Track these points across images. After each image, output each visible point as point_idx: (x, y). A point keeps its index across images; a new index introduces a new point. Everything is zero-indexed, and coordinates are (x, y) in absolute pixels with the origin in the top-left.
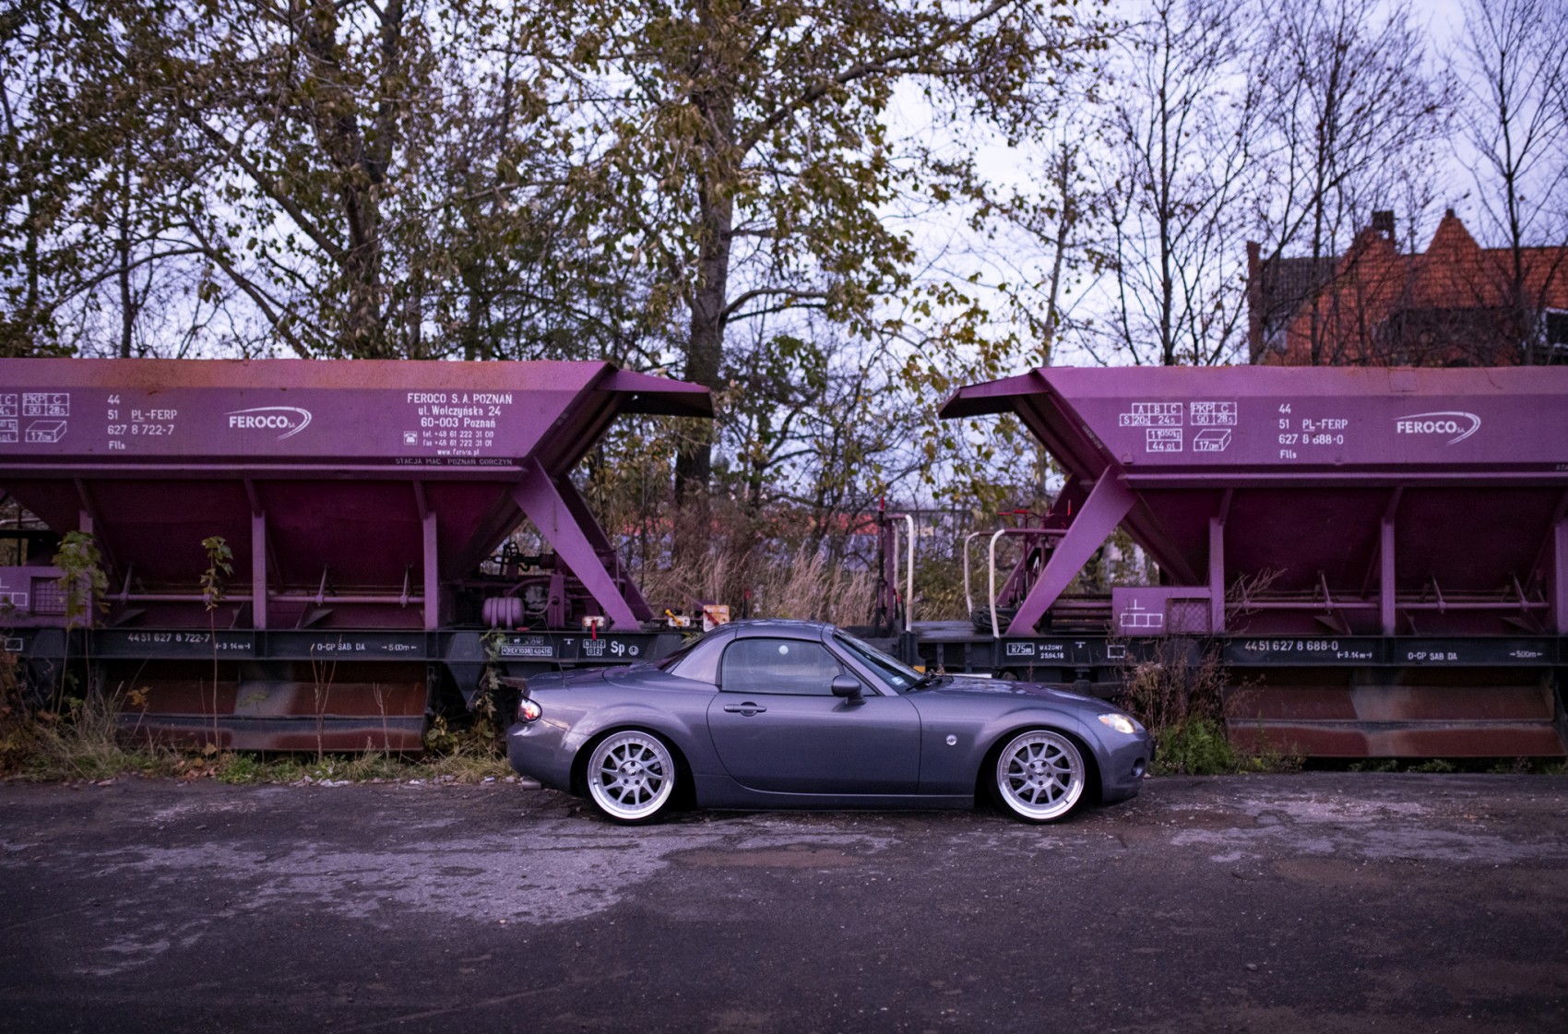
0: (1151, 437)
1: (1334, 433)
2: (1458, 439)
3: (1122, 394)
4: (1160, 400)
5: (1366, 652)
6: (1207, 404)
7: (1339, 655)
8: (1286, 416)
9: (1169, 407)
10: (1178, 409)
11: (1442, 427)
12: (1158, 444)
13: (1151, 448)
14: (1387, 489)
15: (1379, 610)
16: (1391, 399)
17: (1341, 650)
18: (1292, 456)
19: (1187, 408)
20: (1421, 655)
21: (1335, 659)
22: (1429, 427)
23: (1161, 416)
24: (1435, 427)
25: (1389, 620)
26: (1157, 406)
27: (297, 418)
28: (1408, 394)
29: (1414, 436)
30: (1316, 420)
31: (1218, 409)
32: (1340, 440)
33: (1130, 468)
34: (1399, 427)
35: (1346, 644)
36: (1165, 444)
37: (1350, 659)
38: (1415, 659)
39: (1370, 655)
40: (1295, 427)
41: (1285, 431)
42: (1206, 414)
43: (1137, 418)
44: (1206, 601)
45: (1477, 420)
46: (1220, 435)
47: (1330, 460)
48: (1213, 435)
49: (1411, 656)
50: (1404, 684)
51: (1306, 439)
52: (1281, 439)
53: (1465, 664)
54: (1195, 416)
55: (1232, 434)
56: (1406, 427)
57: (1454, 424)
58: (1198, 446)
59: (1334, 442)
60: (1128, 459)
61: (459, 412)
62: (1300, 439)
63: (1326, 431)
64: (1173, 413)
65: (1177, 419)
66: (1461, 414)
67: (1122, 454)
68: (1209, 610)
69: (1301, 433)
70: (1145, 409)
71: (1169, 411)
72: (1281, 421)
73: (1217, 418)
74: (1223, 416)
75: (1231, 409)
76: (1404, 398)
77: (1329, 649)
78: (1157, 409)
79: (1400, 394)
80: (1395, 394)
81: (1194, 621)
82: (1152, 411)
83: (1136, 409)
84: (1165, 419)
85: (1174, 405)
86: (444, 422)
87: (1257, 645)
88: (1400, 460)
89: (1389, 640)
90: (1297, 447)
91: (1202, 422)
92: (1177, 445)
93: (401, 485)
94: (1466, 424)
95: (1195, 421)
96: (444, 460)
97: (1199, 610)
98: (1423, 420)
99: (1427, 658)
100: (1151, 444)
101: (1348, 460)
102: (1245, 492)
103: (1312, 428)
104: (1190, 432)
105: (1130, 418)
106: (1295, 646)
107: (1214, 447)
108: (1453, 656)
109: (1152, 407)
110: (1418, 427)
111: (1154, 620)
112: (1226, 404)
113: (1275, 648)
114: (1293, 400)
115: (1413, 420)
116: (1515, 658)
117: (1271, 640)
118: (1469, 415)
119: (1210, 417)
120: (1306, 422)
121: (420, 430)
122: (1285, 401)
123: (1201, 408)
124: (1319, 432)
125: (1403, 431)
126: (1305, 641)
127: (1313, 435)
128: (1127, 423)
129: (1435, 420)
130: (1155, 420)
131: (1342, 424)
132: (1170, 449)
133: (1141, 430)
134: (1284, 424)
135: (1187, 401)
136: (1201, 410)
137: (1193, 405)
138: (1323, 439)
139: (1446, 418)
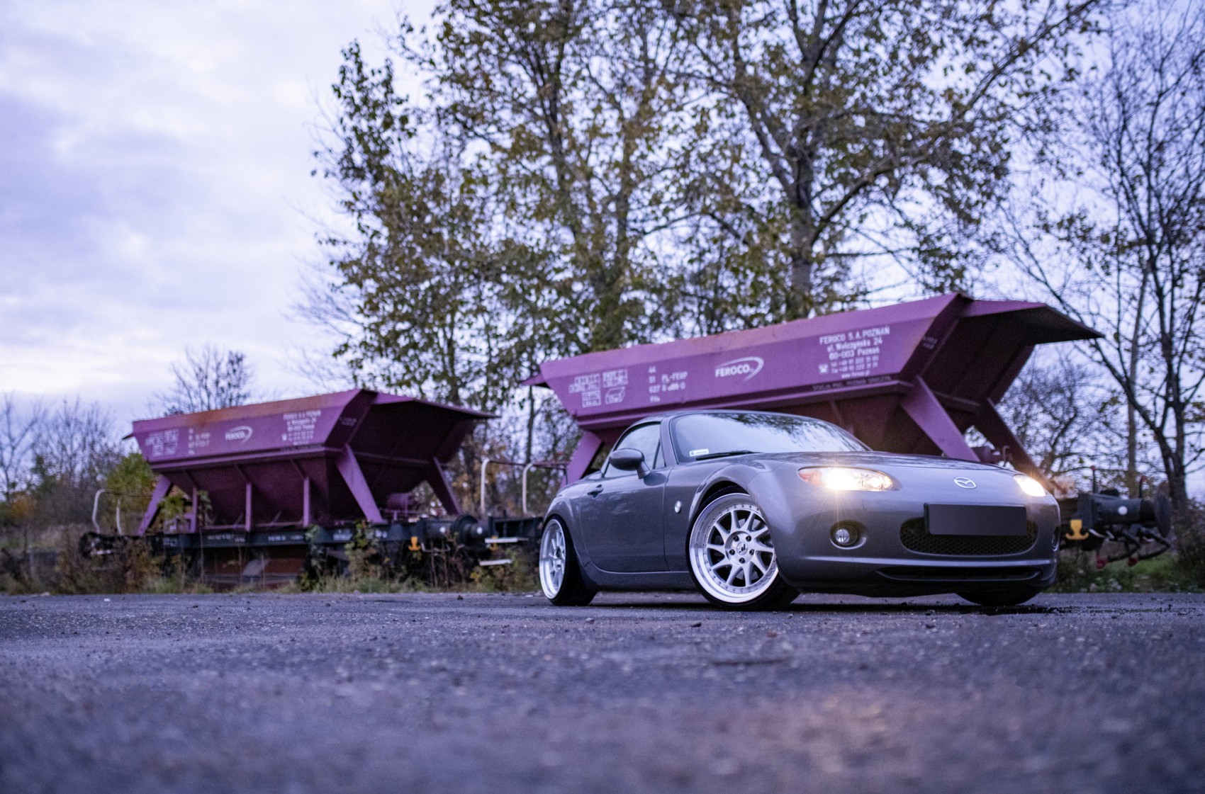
0: (585, 397)
1: (680, 382)
2: (750, 376)
3: (570, 373)
4: (588, 374)
6: (612, 372)
8: (653, 374)
9: (593, 378)
10: (597, 378)
11: (741, 369)
12: (589, 401)
13: (585, 404)
16: (712, 355)
18: (655, 400)
19: (601, 377)
22: (734, 370)
23: (589, 384)
24: (737, 370)
26: (587, 378)
27: (246, 432)
28: (722, 350)
30: (670, 374)
31: (617, 375)
32: (683, 386)
34: (717, 372)
36: (592, 401)
40: (659, 381)
41: (653, 384)
42: (612, 379)
43: (578, 386)
45: (760, 361)
46: (618, 391)
47: (677, 400)
48: (615, 392)
51: (664, 388)
52: (651, 390)
55: (626, 390)
56: (721, 372)
57: (748, 366)
58: (608, 400)
59: (680, 388)
60: (575, 413)
61: (302, 422)
62: (661, 388)
63: (675, 381)
64: (595, 381)
65: (597, 384)
66: (751, 359)
67: (571, 410)
69: (661, 384)
70: (582, 380)
71: (593, 380)
72: (650, 378)
73: (617, 381)
74: (620, 379)
75: (624, 374)
76: (720, 353)
78: (587, 380)
79: (718, 351)
80: (714, 351)
82: (585, 381)
83: (578, 380)
84: (592, 386)
85: (595, 376)
86: (297, 428)
88: (717, 394)
90: (660, 394)
91: (610, 384)
92: (598, 401)
93: (283, 462)
94: (754, 365)
95: (606, 383)
96: (297, 447)
98: (730, 366)
100: (585, 402)
101: (687, 399)
103: (667, 380)
104: (604, 391)
105: (575, 387)
107: (616, 400)
109: (585, 379)
110: (728, 371)
112: (621, 371)
114: (657, 364)
115: (725, 367)
118: (757, 359)
119: (614, 381)
120: (665, 377)
121: (287, 432)
122: (652, 364)
124: (672, 382)
125: (719, 375)
127: (668, 385)
128: (574, 389)
129: (737, 365)
130: (586, 386)
131: (684, 375)
132: (595, 404)
133: (579, 394)
134: (652, 379)
135: (601, 372)
136: (608, 376)
137: (605, 375)
138: (674, 387)
139: (743, 363)
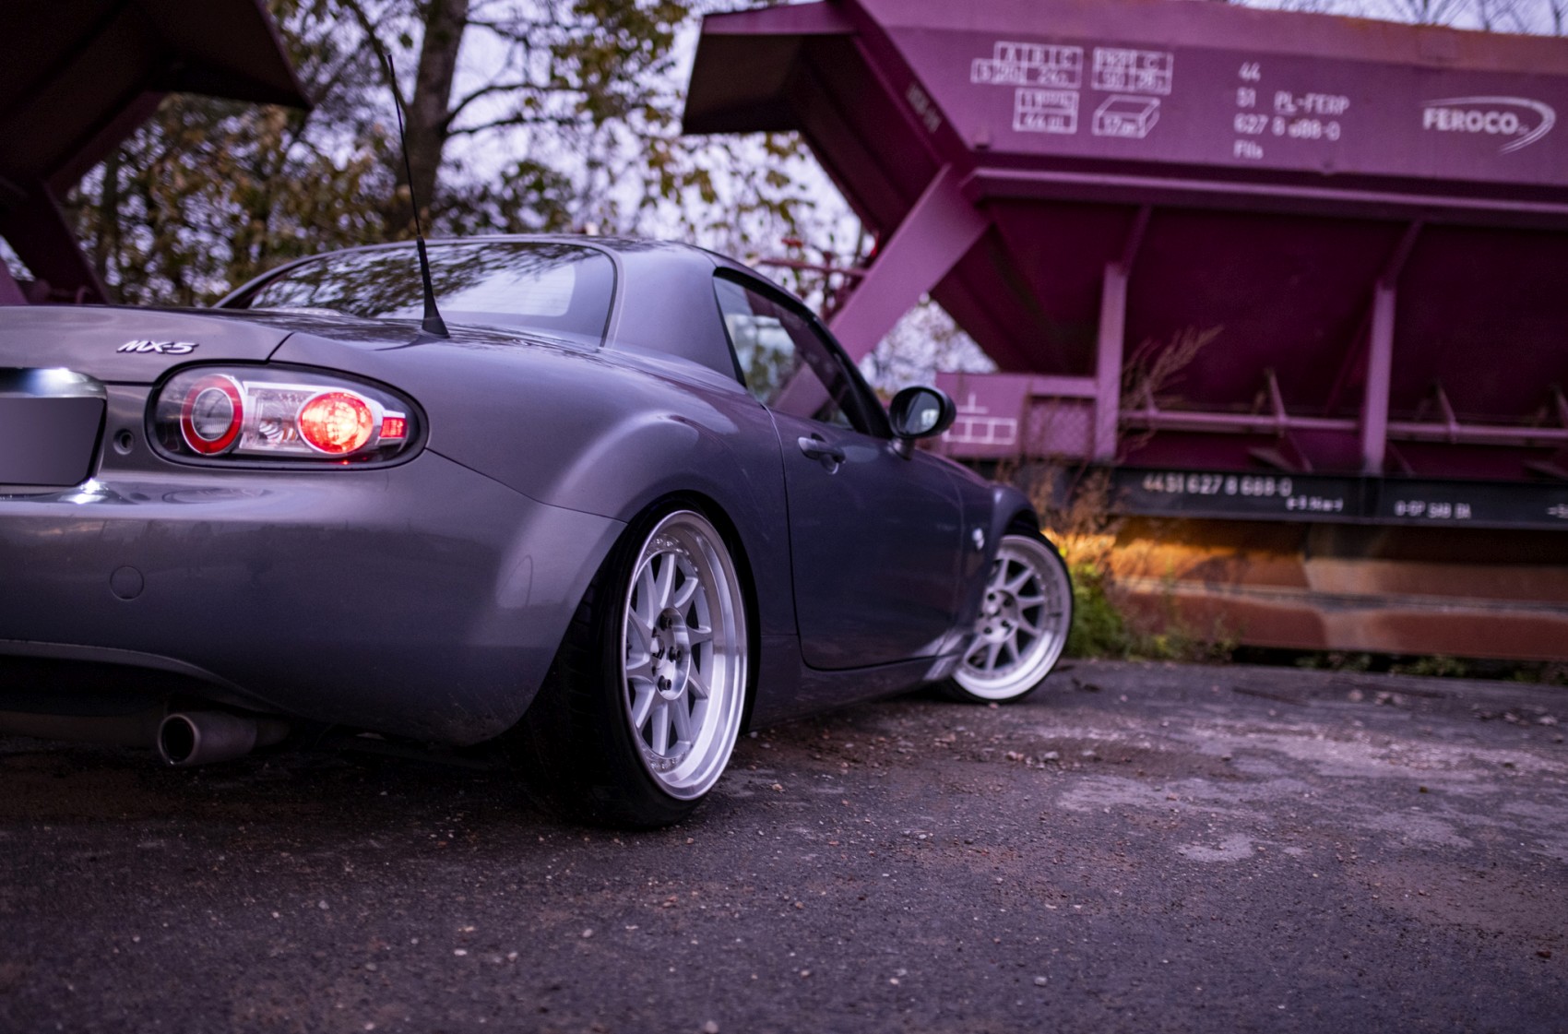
0: (1023, 103)
1: (1325, 119)
2: (1517, 145)
3: (981, 24)
4: (1044, 41)
5: (1332, 498)
6: (1122, 54)
7: (1291, 503)
8: (1249, 84)
9: (1058, 54)
10: (1073, 59)
11: (1494, 122)
12: (1036, 116)
13: (1022, 122)
14: (1397, 221)
15: (1357, 435)
16: (1419, 71)
17: (1296, 494)
18: (1250, 152)
19: (1088, 58)
20: (1416, 508)
21: (1284, 508)
22: (1474, 121)
23: (1044, 69)
24: (1484, 123)
25: (1374, 446)
26: (1038, 51)
28: (1446, 65)
29: (1453, 135)
30: (1298, 94)
31: (1140, 63)
32: (1334, 132)
33: (986, 156)
34: (1428, 118)
35: (1304, 485)
36: (1047, 118)
37: (1308, 511)
38: (1406, 514)
39: (1339, 505)
40: (1264, 106)
41: (1247, 111)
42: (1120, 70)
43: (1002, 69)
44: (1088, 402)
45: (1548, 115)
46: (1138, 108)
47: (1314, 164)
48: (1128, 108)
49: (1400, 508)
50: (1383, 555)
51: (1279, 127)
52: (1240, 124)
53: (1480, 523)
54: (1101, 74)
55: (1161, 109)
56: (1439, 118)
57: (1514, 119)
58: (1102, 126)
59: (1324, 136)
60: (982, 138)
62: (1269, 125)
63: (1312, 115)
64: (1066, 65)
65: (1071, 76)
66: (1524, 102)
67: (973, 132)
68: (1092, 419)
69: (1272, 115)
70: (1019, 54)
71: (1058, 61)
72: (1242, 93)
73: (1137, 78)
74: (1148, 77)
75: (1162, 65)
76: (1439, 71)
77: (1277, 494)
78: (1038, 55)
79: (1433, 64)
80: (1425, 63)
81: (1067, 434)
82: (1030, 58)
83: (1004, 53)
84: (1050, 74)
85: (1067, 51)
87: (1164, 482)
89: (1371, 481)
90: (1264, 138)
91: (1113, 84)
92: (1067, 121)
94: (1533, 120)
95: (1101, 78)
97: (1077, 417)
98: (1466, 109)
99: (1425, 513)
100: (1023, 116)
101: (1343, 166)
102: (1172, 212)
103: (1291, 109)
104: (1091, 99)
105: (991, 68)
106: (1223, 486)
107: (1128, 130)
108: (1464, 511)
109: (1031, 52)
110: (1459, 121)
111: (1001, 431)
112: (1153, 56)
113: (1192, 486)
114: (1267, 61)
115: (1451, 108)
116: (1555, 518)
117: (1187, 473)
118: (1539, 107)
119: (1127, 76)
120: (1283, 99)
122: (1251, 57)
123: (1111, 59)
124: (1301, 115)
125: (1434, 125)
126: (1240, 477)
127: (1291, 120)
128: (986, 75)
129: (1485, 109)
130: (1033, 74)
131: (1339, 105)
132: (1056, 127)
133: (1008, 91)
134: (1246, 97)
135: (1089, 46)
136: (1112, 64)
137: (1099, 54)
138: (1307, 129)
139: (1502, 109)
